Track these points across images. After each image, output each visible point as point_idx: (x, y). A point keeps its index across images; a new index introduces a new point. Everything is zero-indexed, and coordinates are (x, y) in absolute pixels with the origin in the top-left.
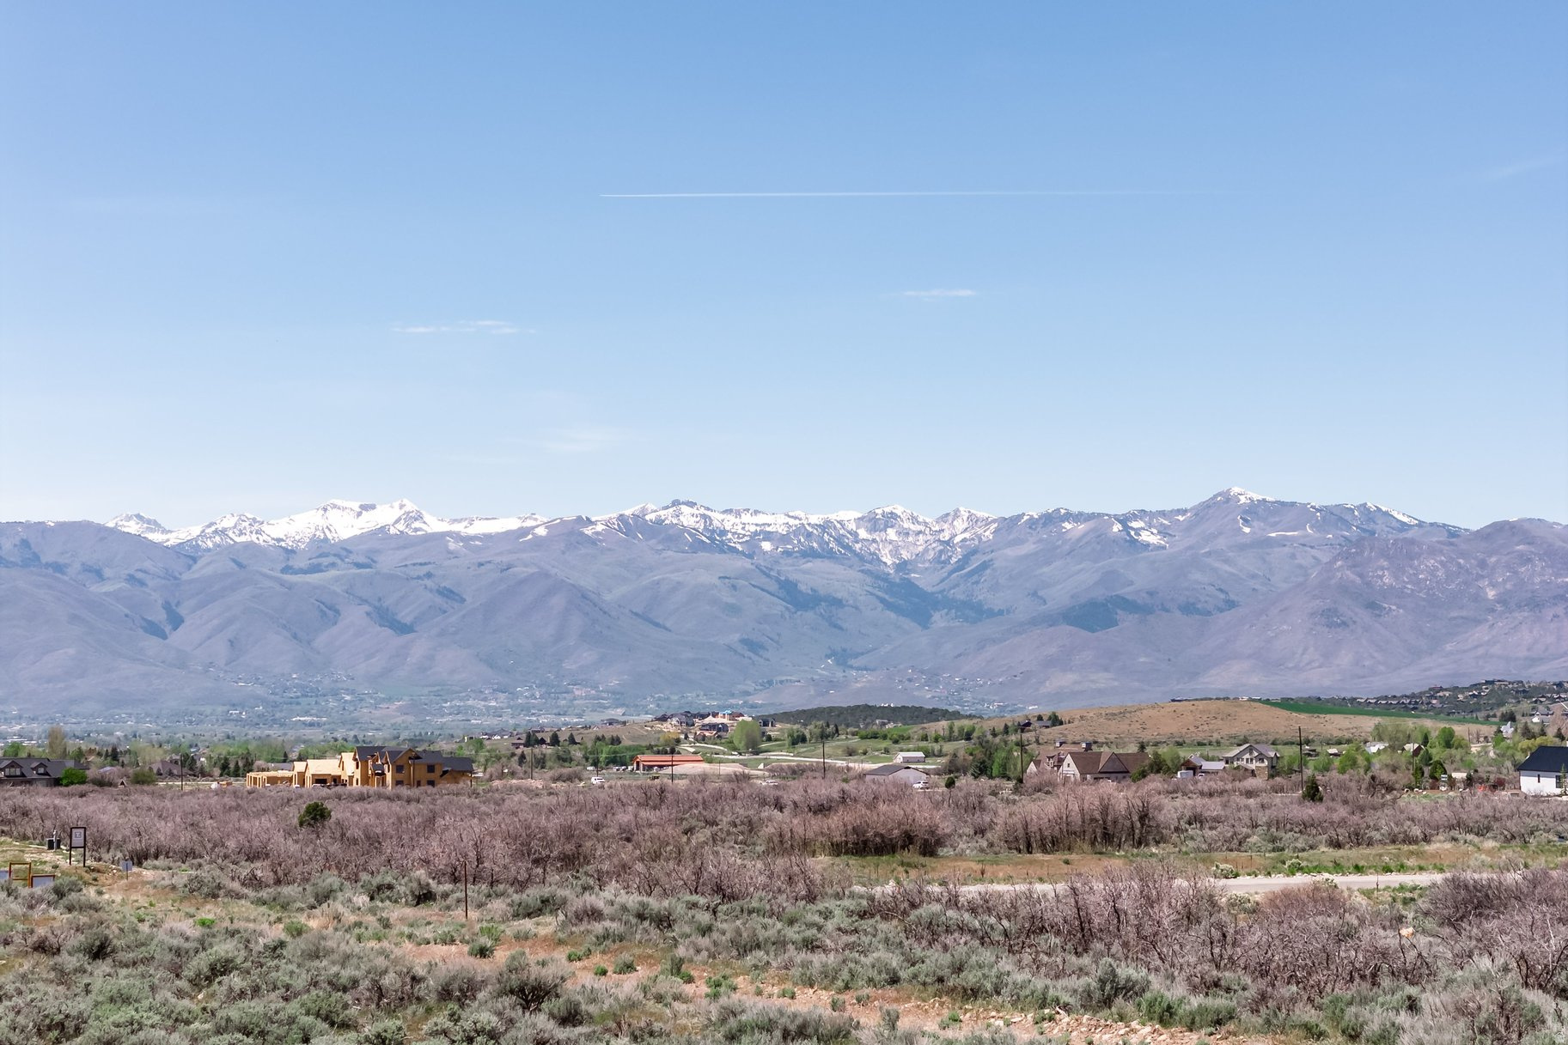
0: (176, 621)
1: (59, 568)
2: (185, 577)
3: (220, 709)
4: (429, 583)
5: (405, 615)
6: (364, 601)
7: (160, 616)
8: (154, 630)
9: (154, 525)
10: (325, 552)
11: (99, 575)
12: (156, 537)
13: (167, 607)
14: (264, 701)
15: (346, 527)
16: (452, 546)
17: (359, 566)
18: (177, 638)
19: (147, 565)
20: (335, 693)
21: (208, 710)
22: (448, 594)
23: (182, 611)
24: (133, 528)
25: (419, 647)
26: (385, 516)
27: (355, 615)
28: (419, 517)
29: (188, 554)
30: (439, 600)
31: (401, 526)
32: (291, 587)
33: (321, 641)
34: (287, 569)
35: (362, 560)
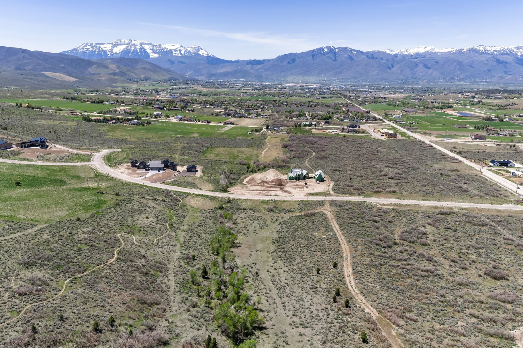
0: (393, 67)
1: (377, 58)
2: (396, 60)
3: (398, 81)
4: (434, 60)
5: (429, 66)
6: (423, 63)
7: (390, 66)
8: (390, 68)
9: (392, 51)
10: (418, 55)
11: (382, 59)
12: (391, 53)
13: (392, 65)
14: (405, 80)
15: (422, 50)
16: (439, 54)
17: (423, 58)
18: (393, 69)
19: (390, 58)
20: (416, 78)
21: (396, 81)
22: (436, 62)
23: (394, 65)
24: (388, 52)
25: (430, 71)
26: (428, 49)
27: (421, 66)
28: (434, 49)
29: (396, 56)
30: (435, 63)
31: (431, 50)
32: (411, 61)
33: (415, 70)
34: (411, 58)
35: (423, 56)
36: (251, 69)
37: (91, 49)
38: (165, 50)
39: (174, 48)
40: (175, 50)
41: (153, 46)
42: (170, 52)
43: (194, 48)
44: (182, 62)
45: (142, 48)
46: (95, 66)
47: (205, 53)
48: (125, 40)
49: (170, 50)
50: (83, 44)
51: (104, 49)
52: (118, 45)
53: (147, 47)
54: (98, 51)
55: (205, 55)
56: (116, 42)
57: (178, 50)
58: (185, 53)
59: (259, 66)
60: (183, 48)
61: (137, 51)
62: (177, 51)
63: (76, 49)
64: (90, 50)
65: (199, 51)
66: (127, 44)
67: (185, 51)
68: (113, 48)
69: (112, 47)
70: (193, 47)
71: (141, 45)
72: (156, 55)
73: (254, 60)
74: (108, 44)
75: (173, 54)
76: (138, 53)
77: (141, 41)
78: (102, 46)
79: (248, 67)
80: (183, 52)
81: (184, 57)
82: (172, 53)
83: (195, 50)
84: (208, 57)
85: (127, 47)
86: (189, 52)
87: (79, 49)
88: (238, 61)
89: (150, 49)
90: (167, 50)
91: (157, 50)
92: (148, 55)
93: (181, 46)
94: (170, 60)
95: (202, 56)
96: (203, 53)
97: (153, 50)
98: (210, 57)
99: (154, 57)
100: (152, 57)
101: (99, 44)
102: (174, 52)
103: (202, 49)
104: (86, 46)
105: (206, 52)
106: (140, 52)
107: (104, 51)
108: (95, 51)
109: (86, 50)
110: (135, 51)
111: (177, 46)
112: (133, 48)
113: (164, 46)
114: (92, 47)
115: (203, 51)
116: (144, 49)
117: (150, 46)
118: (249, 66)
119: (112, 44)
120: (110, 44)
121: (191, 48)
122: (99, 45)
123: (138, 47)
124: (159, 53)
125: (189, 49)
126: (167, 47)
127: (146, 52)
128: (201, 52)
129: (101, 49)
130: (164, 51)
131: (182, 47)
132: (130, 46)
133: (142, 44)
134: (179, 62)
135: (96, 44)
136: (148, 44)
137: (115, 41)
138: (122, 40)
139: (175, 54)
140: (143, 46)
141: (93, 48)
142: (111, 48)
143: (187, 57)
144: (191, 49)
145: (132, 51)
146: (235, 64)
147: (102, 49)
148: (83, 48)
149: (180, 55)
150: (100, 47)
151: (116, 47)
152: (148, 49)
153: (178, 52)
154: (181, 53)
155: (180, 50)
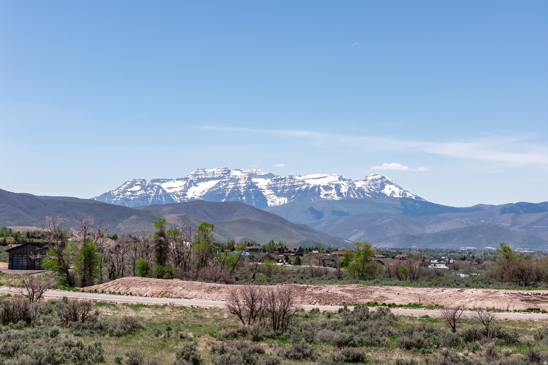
36: (513, 224)
37: (141, 192)
38: (304, 187)
39: (324, 182)
40: (327, 188)
41: (277, 180)
42: (314, 191)
43: (372, 180)
44: (341, 213)
45: (253, 186)
46: (133, 217)
47: (397, 190)
48: (215, 170)
49: (315, 187)
50: (125, 184)
51: (168, 191)
52: (200, 180)
53: (262, 183)
54: (155, 196)
55: (397, 196)
56: (196, 175)
57: (333, 186)
58: (348, 193)
59: (534, 217)
60: (344, 183)
61: (239, 192)
62: (331, 189)
63: (109, 193)
64: (138, 194)
65: (383, 186)
66: (220, 178)
67: (350, 189)
68: (189, 188)
69: (185, 185)
70: (369, 178)
71: (250, 179)
72: (283, 200)
73: (519, 204)
74: (178, 180)
75: (322, 196)
76: (241, 197)
77: (249, 171)
78: (164, 186)
79: (506, 221)
80: (344, 190)
81: (346, 200)
82: (319, 194)
83: (375, 185)
84: (404, 200)
85: (219, 183)
86: (360, 190)
87: (116, 193)
88: (479, 208)
89: (269, 187)
90: (307, 188)
91: (284, 188)
92: (264, 200)
93: (341, 178)
94: (312, 210)
95: (391, 197)
96: (393, 192)
97: (274, 188)
98: (410, 199)
99: (277, 203)
100: (273, 204)
101: (158, 180)
102: (323, 192)
103: (391, 184)
104: (131, 186)
105: (401, 188)
106: (247, 194)
107: (167, 195)
108: (149, 196)
109: (130, 196)
110: (236, 191)
111: (332, 179)
112: (231, 185)
113: (301, 179)
114: (143, 188)
115: (393, 187)
116: (256, 187)
117: (268, 181)
118: (509, 216)
119: (186, 179)
120: (181, 179)
121: (365, 180)
122: (158, 184)
123: (242, 183)
124: (288, 195)
125: (359, 185)
126: (307, 181)
127: (258, 193)
128: (387, 190)
129: (161, 191)
130: (300, 191)
131: (344, 180)
132: (225, 182)
133: (251, 176)
134: (334, 212)
135: (154, 181)
136: (265, 177)
137: (193, 173)
138: (209, 171)
139: (326, 195)
140: (254, 180)
141: (146, 190)
142: (182, 188)
143: (355, 201)
144: (363, 183)
145: (227, 193)
146: (470, 214)
147: (164, 191)
148: (124, 192)
149: (336, 198)
150: (159, 187)
151: (195, 185)
152: (265, 188)
153: (334, 191)
154: (339, 194)
155: (338, 187)
